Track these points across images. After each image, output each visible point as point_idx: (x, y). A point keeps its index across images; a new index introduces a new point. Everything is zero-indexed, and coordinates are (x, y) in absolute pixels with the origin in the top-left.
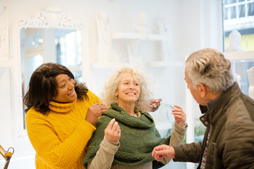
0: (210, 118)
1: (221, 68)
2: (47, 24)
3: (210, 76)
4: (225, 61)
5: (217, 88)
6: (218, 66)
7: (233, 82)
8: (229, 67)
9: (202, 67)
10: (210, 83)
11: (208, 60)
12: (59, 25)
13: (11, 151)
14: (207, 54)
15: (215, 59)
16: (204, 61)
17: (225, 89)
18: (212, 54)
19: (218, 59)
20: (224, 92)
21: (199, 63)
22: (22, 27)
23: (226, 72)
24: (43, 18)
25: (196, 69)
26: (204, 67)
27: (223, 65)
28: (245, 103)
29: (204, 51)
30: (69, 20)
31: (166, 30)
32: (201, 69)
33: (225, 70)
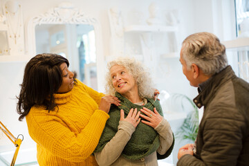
0: (202, 100)
1: (216, 51)
2: (60, 20)
3: (205, 59)
4: (220, 45)
5: (210, 70)
6: (213, 49)
7: (226, 65)
8: (224, 52)
9: (197, 49)
10: (203, 65)
11: (204, 43)
12: (72, 20)
13: (21, 137)
14: (203, 37)
15: (210, 42)
16: (199, 44)
17: (218, 72)
18: (208, 38)
19: (213, 43)
20: (216, 74)
21: (195, 44)
22: (37, 23)
23: (220, 56)
24: (56, 14)
25: (192, 51)
26: (199, 49)
27: (217, 49)
28: (234, 85)
29: (200, 34)
30: (82, 16)
31: (178, 22)
32: (196, 50)
33: (219, 54)
